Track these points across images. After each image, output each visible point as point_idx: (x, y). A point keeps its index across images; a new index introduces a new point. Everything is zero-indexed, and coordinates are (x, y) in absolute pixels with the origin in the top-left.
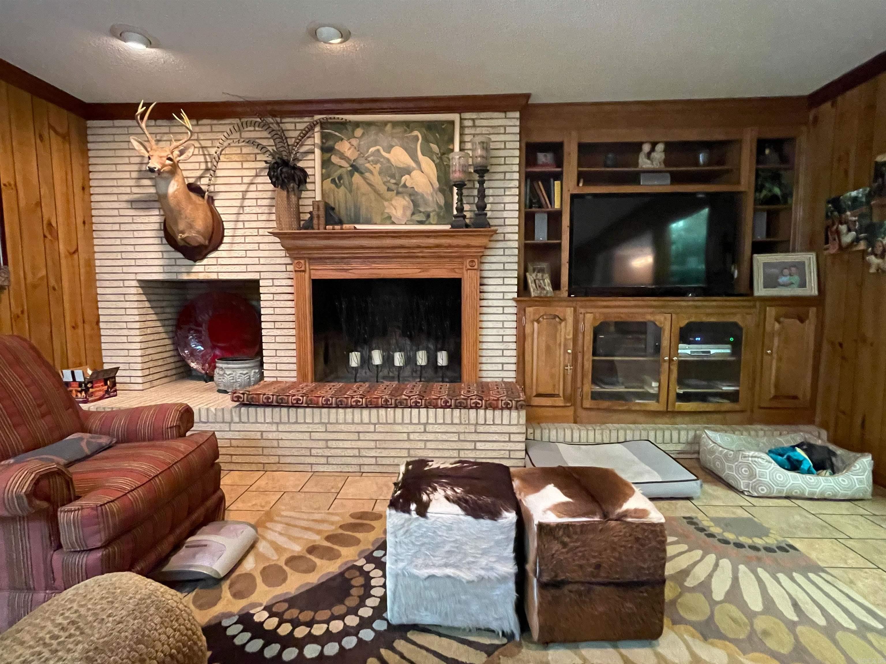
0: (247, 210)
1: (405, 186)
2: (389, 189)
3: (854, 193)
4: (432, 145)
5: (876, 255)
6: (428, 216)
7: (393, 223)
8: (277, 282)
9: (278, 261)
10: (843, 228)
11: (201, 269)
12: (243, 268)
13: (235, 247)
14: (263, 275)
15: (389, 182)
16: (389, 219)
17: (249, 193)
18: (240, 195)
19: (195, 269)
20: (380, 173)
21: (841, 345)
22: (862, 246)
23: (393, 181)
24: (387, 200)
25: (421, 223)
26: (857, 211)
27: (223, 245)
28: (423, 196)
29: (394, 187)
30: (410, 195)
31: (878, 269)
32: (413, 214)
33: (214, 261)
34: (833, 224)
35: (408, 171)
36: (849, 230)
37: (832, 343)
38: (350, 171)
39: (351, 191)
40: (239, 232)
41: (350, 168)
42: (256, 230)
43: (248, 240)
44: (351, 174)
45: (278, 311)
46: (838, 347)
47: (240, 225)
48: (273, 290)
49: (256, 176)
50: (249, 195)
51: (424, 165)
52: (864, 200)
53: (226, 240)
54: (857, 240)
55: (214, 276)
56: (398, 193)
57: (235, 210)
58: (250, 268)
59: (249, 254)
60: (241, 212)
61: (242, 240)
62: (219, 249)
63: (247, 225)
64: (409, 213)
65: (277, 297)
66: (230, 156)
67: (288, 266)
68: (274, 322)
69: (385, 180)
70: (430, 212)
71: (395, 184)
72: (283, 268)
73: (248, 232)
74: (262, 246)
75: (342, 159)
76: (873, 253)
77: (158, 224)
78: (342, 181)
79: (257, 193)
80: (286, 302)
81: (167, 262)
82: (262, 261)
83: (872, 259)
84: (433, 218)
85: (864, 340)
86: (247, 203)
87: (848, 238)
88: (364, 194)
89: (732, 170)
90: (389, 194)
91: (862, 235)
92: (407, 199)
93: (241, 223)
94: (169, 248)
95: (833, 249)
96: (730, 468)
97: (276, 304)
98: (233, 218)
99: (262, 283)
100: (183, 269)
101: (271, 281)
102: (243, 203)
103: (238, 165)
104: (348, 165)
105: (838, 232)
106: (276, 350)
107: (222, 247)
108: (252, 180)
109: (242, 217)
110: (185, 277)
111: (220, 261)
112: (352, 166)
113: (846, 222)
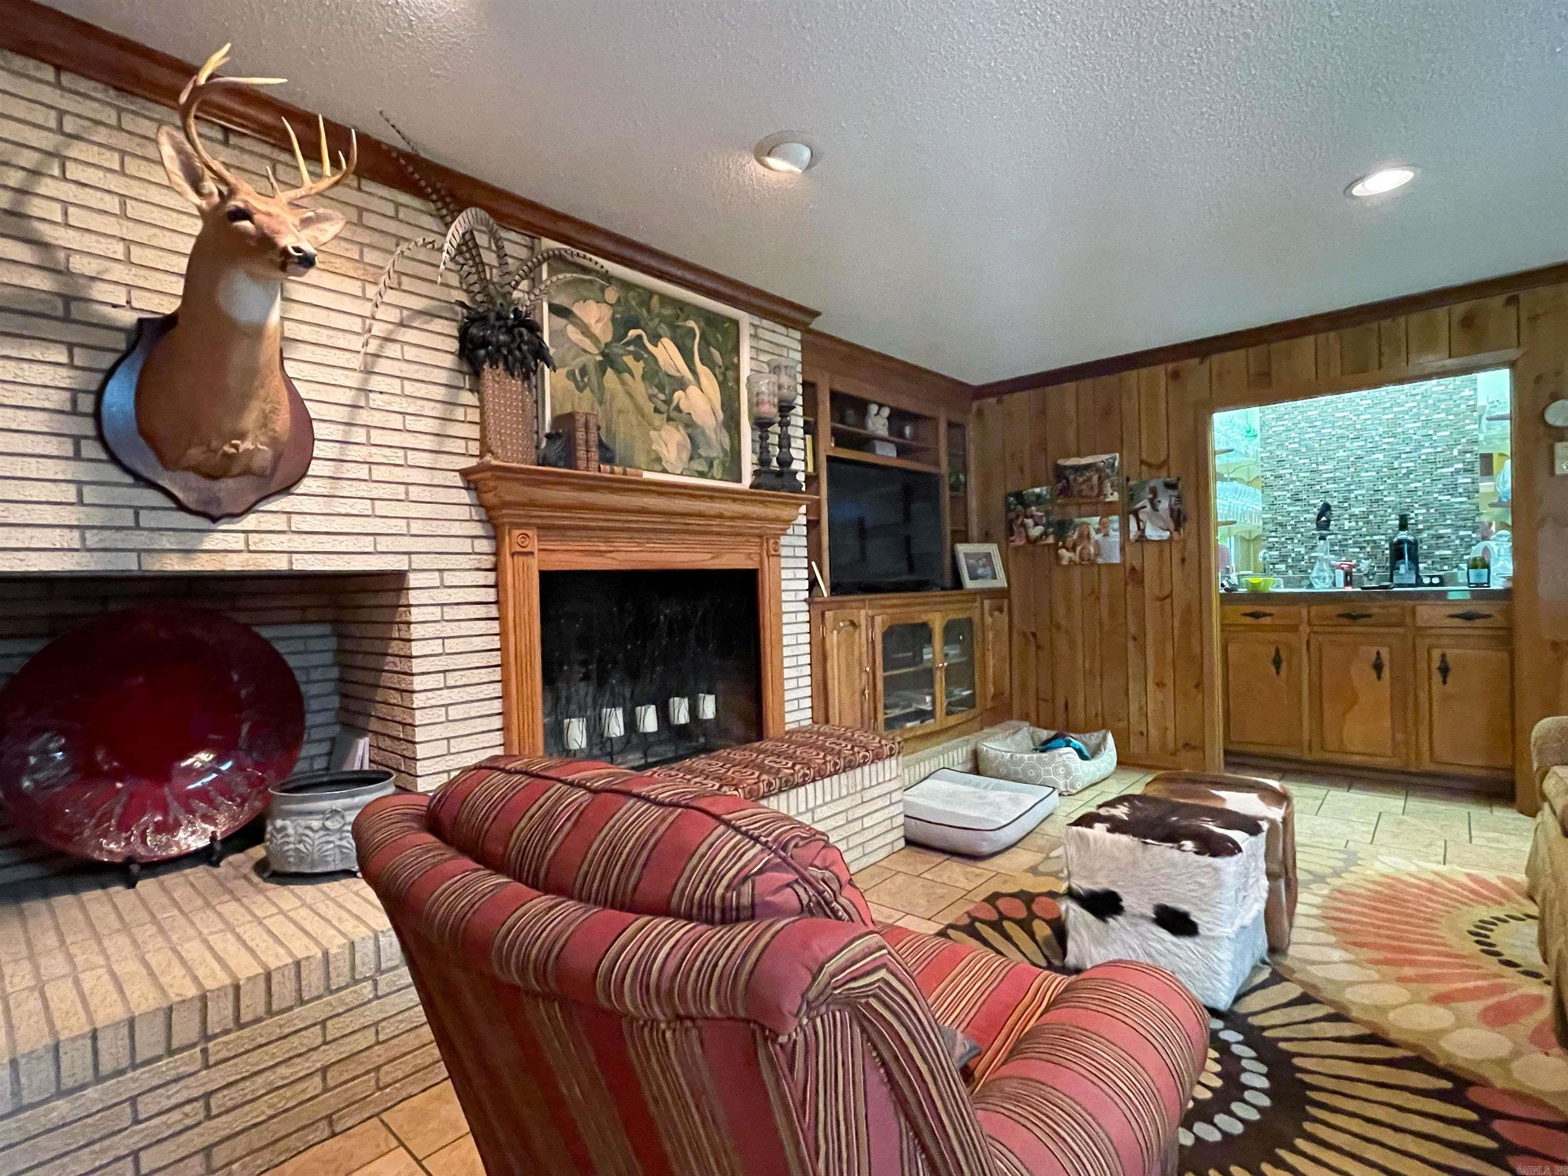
0: (377, 400)
1: (678, 409)
2: (657, 410)
3: (1037, 490)
4: (713, 350)
5: (1067, 549)
6: (711, 466)
7: (665, 471)
8: (450, 579)
9: (456, 528)
10: (1030, 522)
11: (236, 542)
12: (367, 544)
13: (346, 489)
14: (418, 562)
15: (655, 396)
16: (657, 462)
17: (382, 360)
18: (356, 362)
19: (213, 541)
20: (643, 377)
21: (1034, 635)
22: (1051, 540)
23: (662, 397)
24: (655, 429)
25: (702, 475)
26: (1043, 507)
27: (306, 481)
28: (703, 431)
29: (663, 408)
30: (687, 426)
31: (1071, 561)
32: (691, 458)
33: (279, 523)
34: (1017, 517)
35: (682, 385)
36: (1036, 524)
37: (1024, 634)
38: (600, 362)
39: (601, 403)
40: (354, 453)
41: (599, 358)
42: (401, 453)
43: (379, 473)
44: (602, 368)
45: (452, 646)
46: (1031, 638)
47: (359, 435)
48: (443, 596)
49: (402, 324)
50: (383, 366)
51: (704, 380)
52: (1048, 497)
53: (315, 468)
54: (1045, 534)
55: (279, 564)
56: (669, 419)
57: (346, 397)
58: (384, 544)
59: (382, 508)
60: (362, 404)
61: (362, 472)
62: (293, 490)
63: (377, 437)
64: (685, 456)
65: (450, 613)
66: (333, 259)
67: (476, 541)
68: (445, 672)
69: (650, 391)
70: (714, 459)
71: (664, 401)
72: (466, 546)
73: (378, 455)
74: (414, 492)
75: (588, 337)
76: (1064, 547)
77: (67, 395)
78: (586, 379)
79: (405, 366)
80: (471, 623)
81: (97, 517)
82: (416, 527)
83: (1063, 552)
84: (717, 470)
85: (1058, 627)
86: (376, 383)
87: (1036, 531)
88: (620, 411)
89: (928, 449)
90: (658, 419)
91: (1051, 530)
92: (682, 431)
93: (363, 431)
94: (113, 473)
95: (1020, 542)
96: (1048, 772)
97: (449, 629)
98: (342, 414)
99: (413, 580)
100: (166, 541)
101: (436, 574)
102: (366, 381)
103: (354, 287)
104: (596, 352)
105: (1023, 525)
106: (448, 739)
107: (307, 485)
108: (392, 332)
109: (364, 417)
110: (175, 564)
111: (298, 523)
112: (602, 354)
113: (1032, 516)
